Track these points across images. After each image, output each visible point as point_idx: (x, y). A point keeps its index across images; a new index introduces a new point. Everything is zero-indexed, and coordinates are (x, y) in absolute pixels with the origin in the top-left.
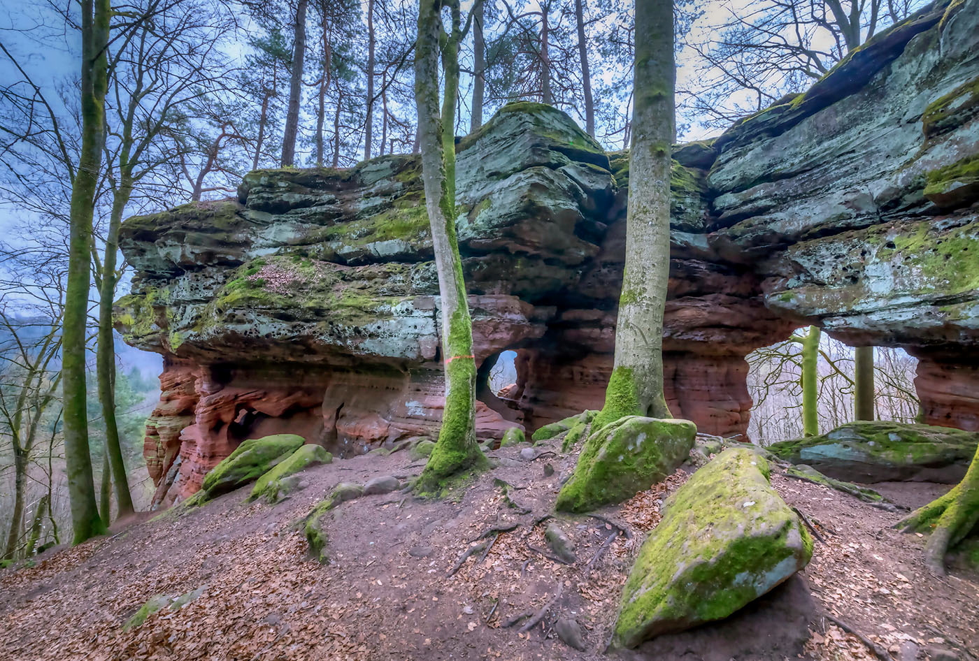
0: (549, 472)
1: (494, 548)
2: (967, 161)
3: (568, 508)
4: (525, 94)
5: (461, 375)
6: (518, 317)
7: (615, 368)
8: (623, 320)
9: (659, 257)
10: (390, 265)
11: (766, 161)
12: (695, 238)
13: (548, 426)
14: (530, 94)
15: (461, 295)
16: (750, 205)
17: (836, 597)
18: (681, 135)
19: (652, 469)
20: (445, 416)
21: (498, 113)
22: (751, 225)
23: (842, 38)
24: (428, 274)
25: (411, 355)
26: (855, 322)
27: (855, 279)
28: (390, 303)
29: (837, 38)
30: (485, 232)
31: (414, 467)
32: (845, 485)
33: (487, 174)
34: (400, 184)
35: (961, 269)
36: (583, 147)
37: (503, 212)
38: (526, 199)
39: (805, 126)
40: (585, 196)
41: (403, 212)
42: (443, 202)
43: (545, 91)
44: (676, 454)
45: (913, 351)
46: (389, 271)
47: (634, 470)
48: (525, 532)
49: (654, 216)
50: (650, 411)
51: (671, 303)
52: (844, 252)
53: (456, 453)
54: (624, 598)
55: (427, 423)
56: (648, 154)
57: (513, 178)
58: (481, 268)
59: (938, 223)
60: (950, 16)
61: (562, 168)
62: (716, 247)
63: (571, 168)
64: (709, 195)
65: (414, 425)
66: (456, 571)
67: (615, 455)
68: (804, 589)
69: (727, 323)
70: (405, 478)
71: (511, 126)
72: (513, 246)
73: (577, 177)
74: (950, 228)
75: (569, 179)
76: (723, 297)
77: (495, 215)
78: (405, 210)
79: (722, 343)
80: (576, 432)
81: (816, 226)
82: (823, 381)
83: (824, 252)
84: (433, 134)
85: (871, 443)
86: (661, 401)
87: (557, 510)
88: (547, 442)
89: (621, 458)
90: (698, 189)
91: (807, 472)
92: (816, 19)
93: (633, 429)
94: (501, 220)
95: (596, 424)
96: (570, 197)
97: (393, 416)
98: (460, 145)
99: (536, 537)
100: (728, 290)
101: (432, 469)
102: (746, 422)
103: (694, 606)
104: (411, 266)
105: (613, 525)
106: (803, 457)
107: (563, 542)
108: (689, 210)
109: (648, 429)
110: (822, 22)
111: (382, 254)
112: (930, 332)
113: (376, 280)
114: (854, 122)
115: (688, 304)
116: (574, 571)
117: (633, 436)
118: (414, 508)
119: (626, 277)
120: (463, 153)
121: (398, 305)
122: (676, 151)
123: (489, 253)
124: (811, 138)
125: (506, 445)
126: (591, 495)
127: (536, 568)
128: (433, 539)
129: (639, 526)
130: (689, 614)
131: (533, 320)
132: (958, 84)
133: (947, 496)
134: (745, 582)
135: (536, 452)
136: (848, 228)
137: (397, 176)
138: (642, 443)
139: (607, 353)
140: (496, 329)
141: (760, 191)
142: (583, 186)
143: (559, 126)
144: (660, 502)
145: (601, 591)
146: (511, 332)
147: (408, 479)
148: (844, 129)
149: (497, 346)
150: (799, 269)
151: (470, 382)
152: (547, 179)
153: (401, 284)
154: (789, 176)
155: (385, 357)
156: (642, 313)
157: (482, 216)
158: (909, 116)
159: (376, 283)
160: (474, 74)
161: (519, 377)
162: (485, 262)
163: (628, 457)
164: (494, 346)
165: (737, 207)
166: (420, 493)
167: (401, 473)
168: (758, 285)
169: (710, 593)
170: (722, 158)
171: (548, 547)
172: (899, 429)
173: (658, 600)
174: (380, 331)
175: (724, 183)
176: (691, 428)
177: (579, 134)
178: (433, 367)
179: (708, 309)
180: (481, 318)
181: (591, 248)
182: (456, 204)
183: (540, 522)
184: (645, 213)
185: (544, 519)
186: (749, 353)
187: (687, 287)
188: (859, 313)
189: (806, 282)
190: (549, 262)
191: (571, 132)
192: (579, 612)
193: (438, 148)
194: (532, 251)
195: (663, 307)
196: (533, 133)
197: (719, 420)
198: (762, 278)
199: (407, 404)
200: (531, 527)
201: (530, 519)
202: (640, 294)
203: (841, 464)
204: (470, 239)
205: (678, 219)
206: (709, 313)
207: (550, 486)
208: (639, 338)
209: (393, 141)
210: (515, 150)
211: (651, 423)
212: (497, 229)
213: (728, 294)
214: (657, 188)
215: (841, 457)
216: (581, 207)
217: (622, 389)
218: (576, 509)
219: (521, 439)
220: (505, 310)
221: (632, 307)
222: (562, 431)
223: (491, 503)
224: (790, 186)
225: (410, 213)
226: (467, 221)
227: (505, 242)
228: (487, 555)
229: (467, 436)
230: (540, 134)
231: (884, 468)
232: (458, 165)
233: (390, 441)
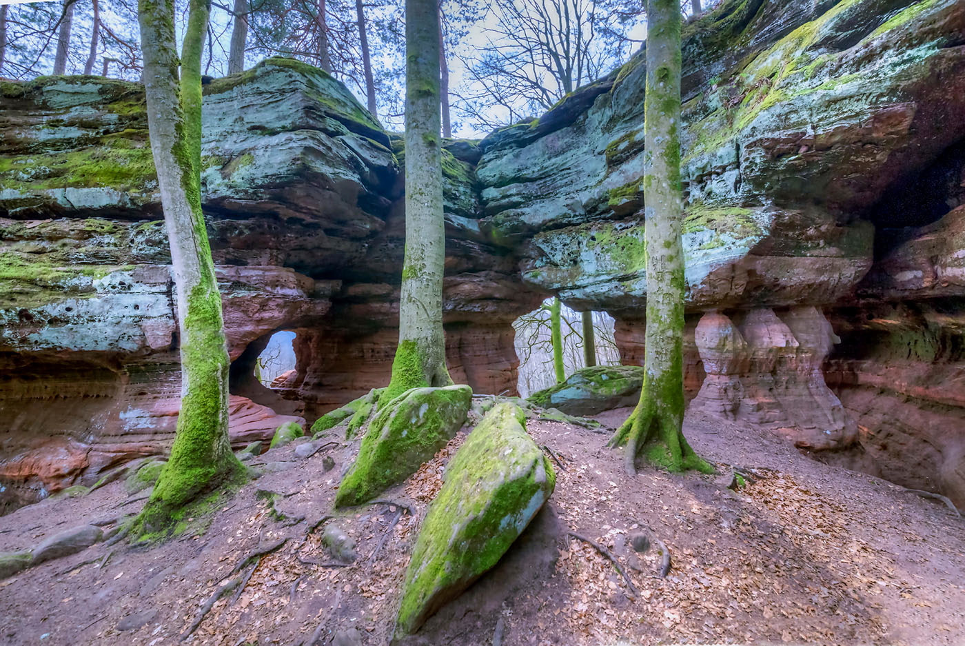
0: (329, 466)
1: (255, 578)
2: (629, 186)
3: (348, 502)
4: (300, 53)
5: (205, 367)
6: (293, 292)
7: (401, 342)
8: (406, 295)
9: (435, 236)
10: (91, 221)
11: (516, 166)
12: (469, 222)
13: (332, 414)
14: (307, 54)
15: (205, 266)
16: (507, 200)
17: (574, 514)
18: (455, 131)
19: (434, 438)
20: (180, 424)
21: (263, 64)
22: (508, 216)
23: (562, 84)
24: (157, 237)
25: (128, 346)
26: (578, 294)
27: (575, 262)
28: (91, 274)
29: (559, 83)
30: (246, 192)
31: (131, 502)
32: (578, 419)
33: (249, 126)
34: (114, 117)
35: (630, 257)
36: (363, 121)
37: (270, 172)
38: (299, 162)
39: (540, 144)
40: (367, 169)
41: (119, 154)
42: (177, 149)
43: (323, 56)
44: (456, 418)
45: (612, 314)
46: (88, 229)
47: (417, 442)
48: (296, 546)
49: (429, 198)
50: (435, 381)
51: (449, 279)
52: (568, 242)
53: (199, 471)
54: (407, 581)
55: (159, 437)
56: (421, 141)
57: (282, 137)
58: (241, 233)
59: (617, 225)
60: (616, 88)
61: (341, 137)
62: (486, 231)
63: (350, 138)
64: (478, 187)
65: (135, 443)
66: (195, 627)
67: (399, 431)
68: (553, 515)
69: (497, 295)
70: (114, 522)
71: (279, 80)
72: (285, 212)
73: (357, 149)
74: (624, 229)
75: (348, 150)
76: (493, 273)
77: (259, 174)
78: (122, 151)
79: (494, 313)
80: (361, 415)
81: (550, 221)
82: (565, 339)
83: (556, 241)
84: (165, 65)
85: (593, 383)
86: (444, 369)
87: (337, 507)
88: (328, 432)
89: (405, 433)
90: (469, 181)
91: (555, 414)
92: (545, 65)
93: (416, 402)
94: (267, 181)
95: (382, 402)
96: (351, 168)
97: (97, 435)
98: (211, 87)
99: (312, 546)
100: (496, 268)
101: (159, 499)
102: (516, 378)
103: (468, 564)
104: (129, 225)
105: (397, 506)
106: (553, 402)
107: (342, 542)
108: (463, 197)
109: (429, 399)
110: (549, 69)
111: (76, 205)
112: (619, 299)
113: (66, 241)
114: (569, 147)
115: (466, 279)
116: (354, 570)
117: (416, 408)
118: (128, 562)
119: (407, 253)
120: (214, 97)
121: (104, 277)
122: (449, 144)
123: (253, 216)
124: (544, 154)
125: (277, 446)
126: (374, 480)
127: (310, 584)
128: (159, 596)
129: (422, 498)
130: (465, 573)
131: (313, 295)
132: (622, 134)
133: (633, 416)
134: (509, 524)
135: (315, 446)
136: (570, 224)
137: (110, 106)
138: (425, 414)
139: (394, 328)
140: (263, 306)
141: (513, 189)
142: (364, 160)
143: (336, 95)
144: (442, 468)
145: (385, 582)
146: (285, 310)
147: (119, 522)
148: (563, 152)
149: (265, 327)
150: (542, 254)
151: (219, 374)
152: (324, 145)
153: (112, 248)
154: (532, 180)
155: (81, 352)
156: (423, 287)
157: (241, 173)
158: (598, 150)
159: (64, 245)
160: (233, 14)
161: (300, 361)
162: (247, 227)
163: (412, 431)
164: (261, 327)
165: (498, 200)
166: (139, 537)
167: (105, 516)
168: (516, 264)
169: (481, 545)
170: (486, 157)
171: (325, 554)
172: (607, 370)
173: (437, 570)
174: (70, 314)
175: (488, 178)
176: (468, 391)
177: (358, 108)
178: (167, 360)
179: (482, 284)
180: (242, 293)
181: (375, 221)
182: (203, 154)
183: (316, 527)
184: (421, 194)
185: (321, 523)
186: (515, 319)
187: (466, 265)
188: (579, 287)
189: (547, 263)
190: (329, 232)
191: (349, 103)
192: (360, 616)
193: (172, 83)
194: (309, 219)
195: (441, 281)
196: (305, 94)
197: (496, 380)
198: (518, 259)
199: (122, 416)
200: (304, 538)
201: (303, 527)
202: (420, 270)
203: (576, 403)
204: (224, 198)
205: (455, 204)
206: (483, 287)
207: (329, 482)
208: (422, 311)
209: (107, 61)
210: (285, 107)
211: (432, 393)
212: (262, 190)
213: (496, 272)
214: (431, 173)
215: (576, 397)
216: (363, 179)
217: (407, 363)
218: (358, 500)
219: (298, 434)
220: (275, 284)
221: (413, 281)
222: (348, 415)
223: (251, 523)
224: (533, 188)
225: (130, 156)
226: (220, 176)
227: (272, 206)
228: (244, 591)
229: (215, 445)
230: (314, 97)
231: (601, 401)
232: (206, 109)
233: (91, 474)
